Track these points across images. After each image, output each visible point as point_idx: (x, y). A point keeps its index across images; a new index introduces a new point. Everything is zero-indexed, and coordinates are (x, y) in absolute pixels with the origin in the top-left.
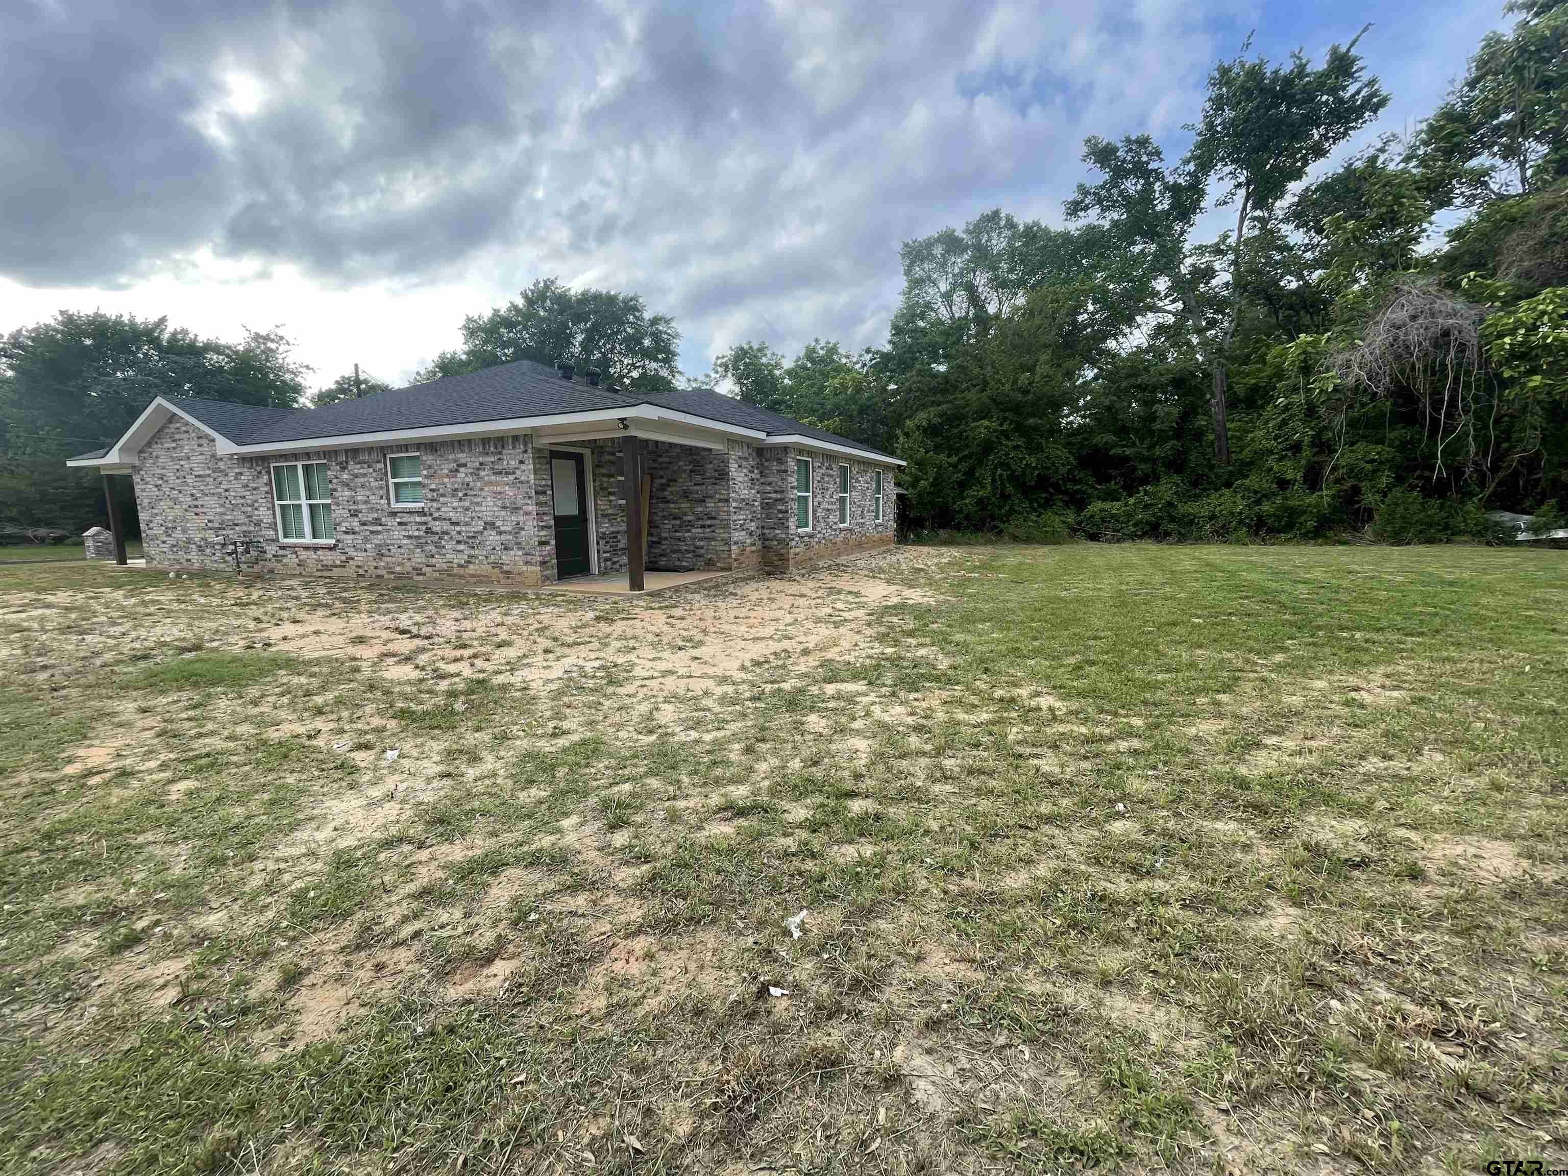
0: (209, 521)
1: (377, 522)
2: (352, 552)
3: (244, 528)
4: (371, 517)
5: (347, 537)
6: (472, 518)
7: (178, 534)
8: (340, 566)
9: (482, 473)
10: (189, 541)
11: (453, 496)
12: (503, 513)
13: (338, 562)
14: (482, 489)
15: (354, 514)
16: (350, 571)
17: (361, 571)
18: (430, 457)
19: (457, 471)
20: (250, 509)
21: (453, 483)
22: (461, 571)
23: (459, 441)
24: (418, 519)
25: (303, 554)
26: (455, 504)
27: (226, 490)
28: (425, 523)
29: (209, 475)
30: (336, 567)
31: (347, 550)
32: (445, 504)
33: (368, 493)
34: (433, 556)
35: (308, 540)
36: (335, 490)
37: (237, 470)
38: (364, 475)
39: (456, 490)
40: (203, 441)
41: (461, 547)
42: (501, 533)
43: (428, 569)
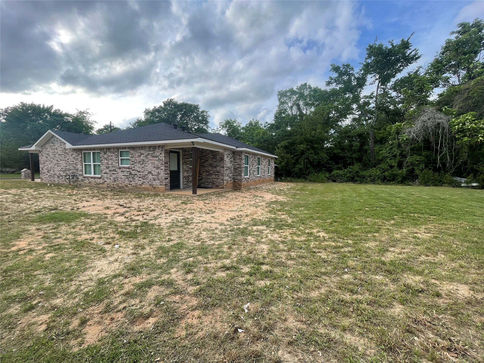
0: (62, 168)
1: (115, 170)
2: (106, 180)
3: (73, 171)
4: (113, 169)
5: (105, 175)
6: (144, 170)
7: (52, 172)
8: (102, 184)
9: (148, 157)
10: (55, 174)
11: (139, 163)
12: (154, 169)
13: (101, 182)
14: (148, 162)
15: (108, 168)
16: (105, 185)
17: (108, 186)
18: (132, 151)
19: (141, 156)
20: (75, 165)
21: (139, 160)
22: (140, 187)
23: (142, 147)
24: (127, 170)
25: (91, 180)
26: (139, 166)
27: (68, 159)
28: (130, 171)
29: (63, 154)
30: (101, 184)
31: (104, 179)
32: (136, 166)
33: (112, 161)
34: (131, 182)
35: (92, 175)
36: (102, 160)
37: (72, 153)
38: (112, 156)
39: (140, 161)
40: (61, 144)
41: (141, 179)
42: (153, 175)
43: (130, 186)
